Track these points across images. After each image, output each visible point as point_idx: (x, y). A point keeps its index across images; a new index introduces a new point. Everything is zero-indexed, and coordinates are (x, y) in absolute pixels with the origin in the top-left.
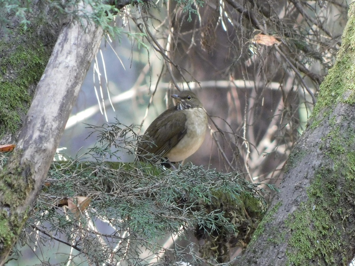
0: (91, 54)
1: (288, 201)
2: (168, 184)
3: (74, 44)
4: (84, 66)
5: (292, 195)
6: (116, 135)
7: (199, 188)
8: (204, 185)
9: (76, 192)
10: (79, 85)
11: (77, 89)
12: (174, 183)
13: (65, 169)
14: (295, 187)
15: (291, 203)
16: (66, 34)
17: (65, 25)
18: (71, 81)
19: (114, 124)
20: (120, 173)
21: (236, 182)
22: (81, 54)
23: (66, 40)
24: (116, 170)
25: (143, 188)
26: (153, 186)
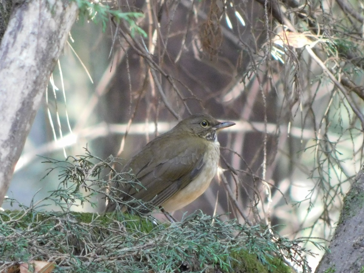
0: (57, 47)
1: (343, 266)
2: (167, 242)
3: (33, 33)
4: (47, 65)
5: (349, 257)
6: (86, 174)
7: (213, 247)
8: (221, 243)
9: (32, 255)
10: (39, 94)
11: (38, 99)
12: (175, 240)
13: (16, 222)
14: (354, 246)
15: (348, 268)
16: (21, 19)
17: (19, 6)
18: (28, 87)
19: (83, 158)
20: (94, 228)
21: (266, 238)
22: (42, 48)
23: (20, 27)
24: (87, 224)
25: (130, 248)
26: (145, 245)
